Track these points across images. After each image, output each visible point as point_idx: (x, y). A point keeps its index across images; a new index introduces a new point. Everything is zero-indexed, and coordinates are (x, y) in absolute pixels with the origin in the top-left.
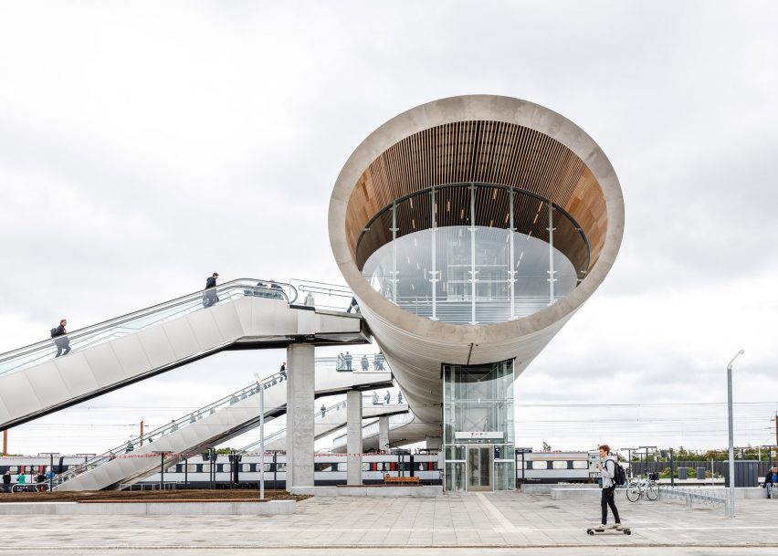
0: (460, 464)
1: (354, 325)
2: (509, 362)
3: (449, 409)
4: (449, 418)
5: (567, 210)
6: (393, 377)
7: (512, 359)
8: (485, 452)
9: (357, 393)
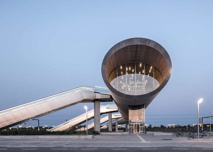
0: (133, 128)
1: (109, 97)
2: (143, 105)
3: (130, 116)
4: (130, 118)
5: (157, 68)
6: (118, 110)
7: (144, 104)
8: (138, 125)
9: (110, 113)
